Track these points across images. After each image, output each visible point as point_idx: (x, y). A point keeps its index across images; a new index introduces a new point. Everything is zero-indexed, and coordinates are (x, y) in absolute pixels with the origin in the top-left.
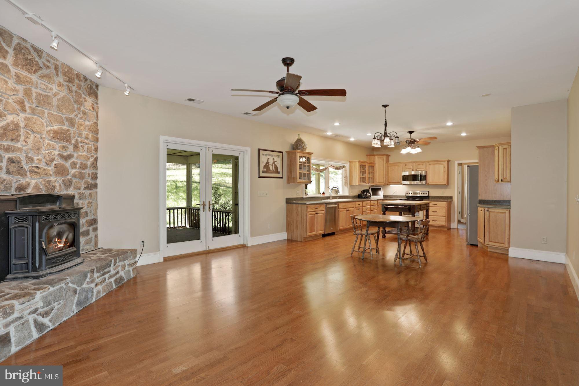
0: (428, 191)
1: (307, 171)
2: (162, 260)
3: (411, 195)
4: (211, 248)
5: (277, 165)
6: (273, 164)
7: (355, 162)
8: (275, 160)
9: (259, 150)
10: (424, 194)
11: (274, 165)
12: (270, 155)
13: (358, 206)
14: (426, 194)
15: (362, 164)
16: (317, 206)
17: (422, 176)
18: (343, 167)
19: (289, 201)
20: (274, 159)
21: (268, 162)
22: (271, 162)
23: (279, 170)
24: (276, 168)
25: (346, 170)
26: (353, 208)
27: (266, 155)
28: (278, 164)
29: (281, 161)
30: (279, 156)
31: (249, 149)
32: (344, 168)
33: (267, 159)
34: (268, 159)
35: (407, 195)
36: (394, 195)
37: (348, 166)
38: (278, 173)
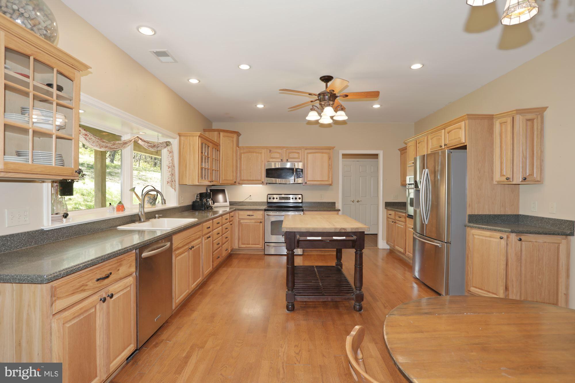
0: (302, 195)
3: (275, 201)
7: (191, 136)
10: (296, 198)
14: (300, 198)
15: (204, 142)
17: (298, 170)
18: (165, 144)
25: (171, 152)
32: (169, 148)
35: (269, 201)
36: (248, 200)
37: (175, 143)
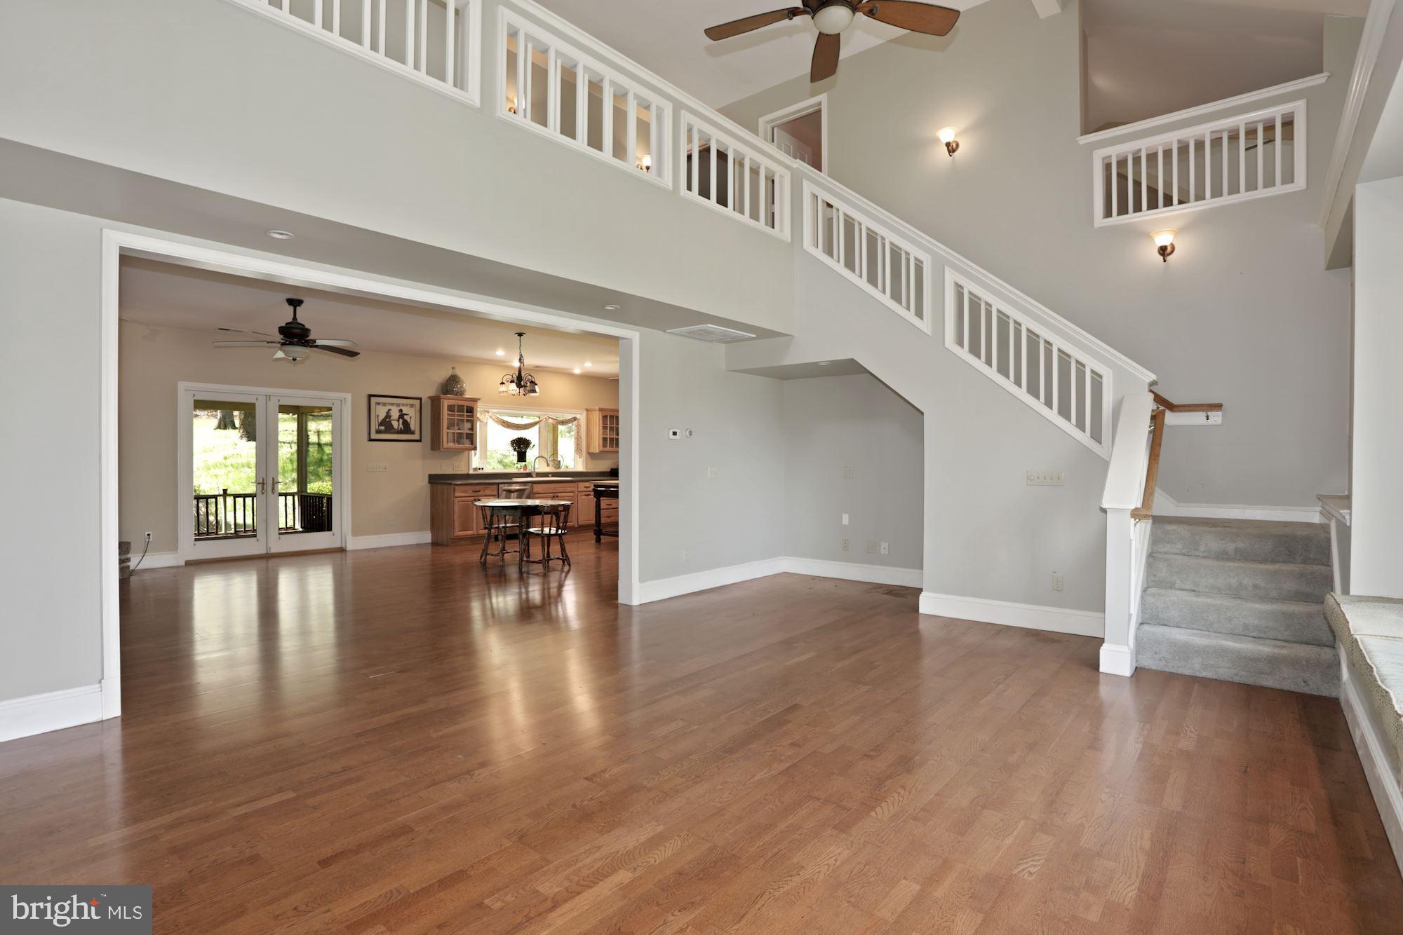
1: (470, 429)
2: (184, 564)
4: (274, 550)
5: (409, 420)
6: (399, 418)
7: (594, 410)
8: (404, 412)
9: (370, 396)
11: (401, 421)
12: (393, 404)
13: (585, 489)
15: (609, 413)
16: (478, 488)
18: (573, 420)
19: (434, 479)
20: (401, 410)
21: (388, 416)
22: (395, 414)
23: (412, 427)
24: (406, 424)
25: (578, 426)
26: (571, 494)
27: (384, 404)
28: (411, 418)
29: (418, 414)
30: (412, 406)
31: (349, 397)
32: (576, 422)
33: (387, 410)
34: (389, 410)
37: (582, 418)
38: (413, 433)
